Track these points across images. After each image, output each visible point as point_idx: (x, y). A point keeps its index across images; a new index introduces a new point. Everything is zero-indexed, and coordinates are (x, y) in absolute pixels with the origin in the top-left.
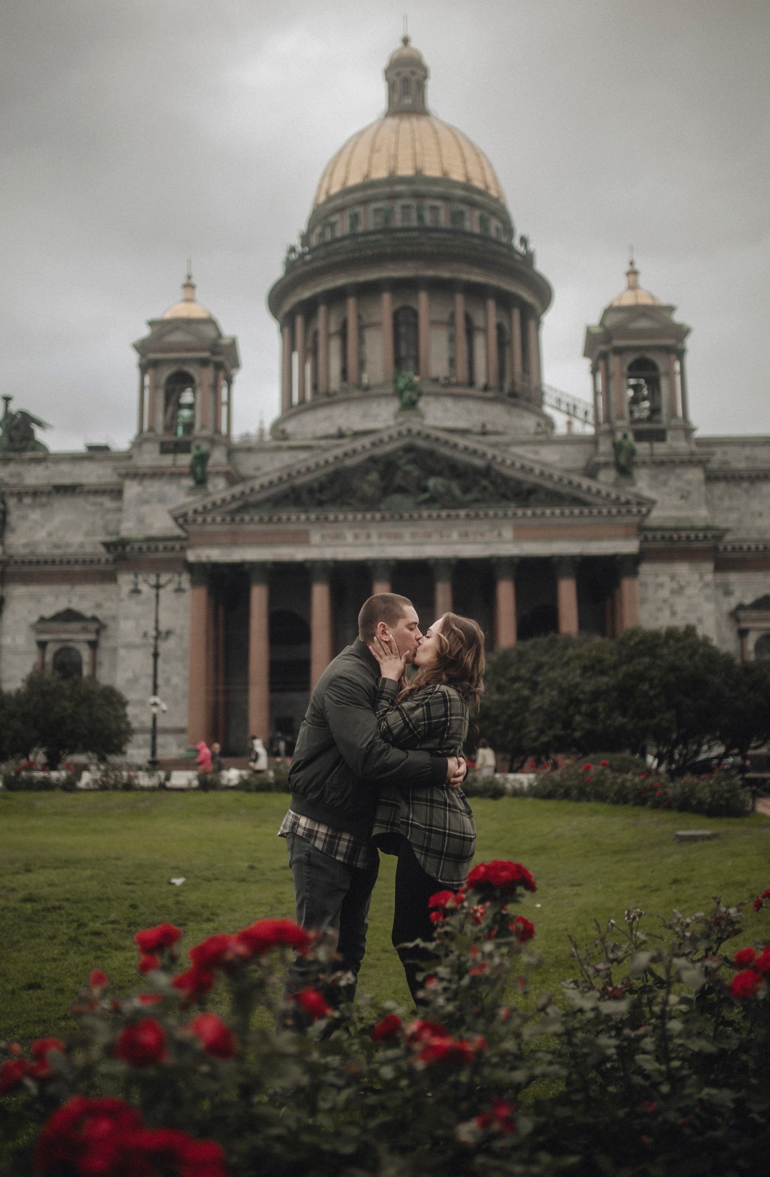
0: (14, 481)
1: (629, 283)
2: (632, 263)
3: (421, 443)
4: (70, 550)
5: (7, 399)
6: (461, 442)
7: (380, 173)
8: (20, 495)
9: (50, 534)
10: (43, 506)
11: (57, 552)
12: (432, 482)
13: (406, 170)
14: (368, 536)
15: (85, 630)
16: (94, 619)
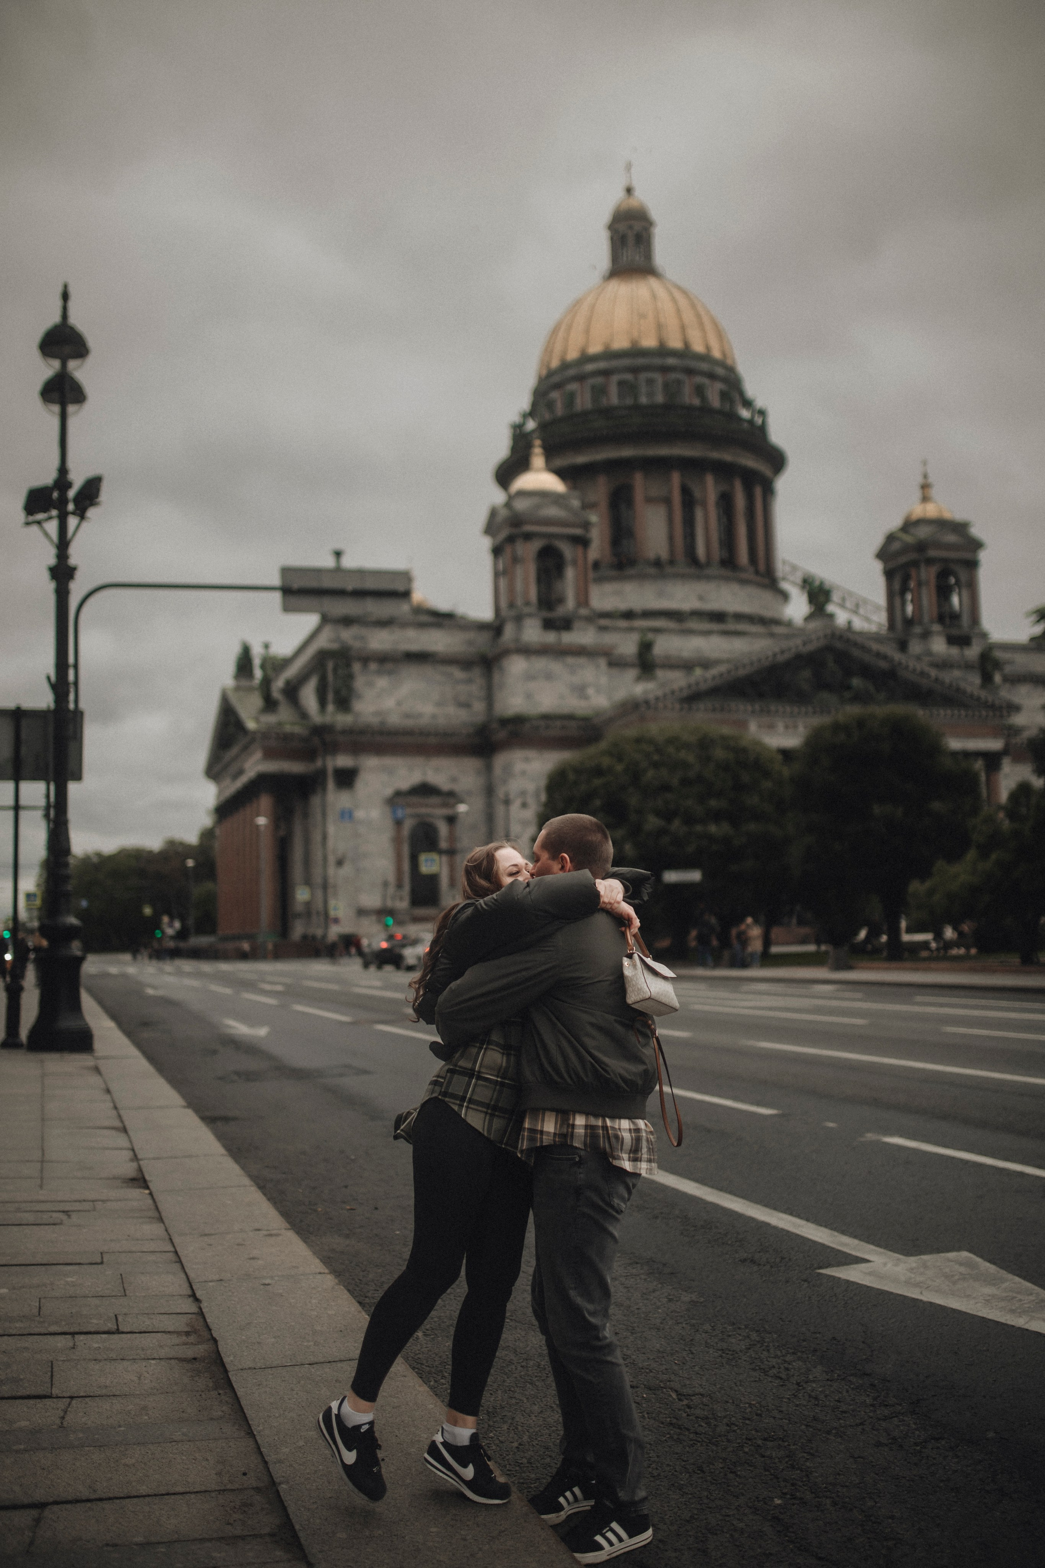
0: (357, 644)
1: (923, 493)
2: (925, 476)
3: (839, 645)
4: (424, 721)
5: (338, 554)
6: (875, 647)
7: (649, 342)
8: (366, 659)
9: (399, 704)
10: (390, 673)
11: (409, 723)
12: (856, 682)
13: (675, 343)
14: (796, 727)
15: (445, 805)
16: (451, 794)
